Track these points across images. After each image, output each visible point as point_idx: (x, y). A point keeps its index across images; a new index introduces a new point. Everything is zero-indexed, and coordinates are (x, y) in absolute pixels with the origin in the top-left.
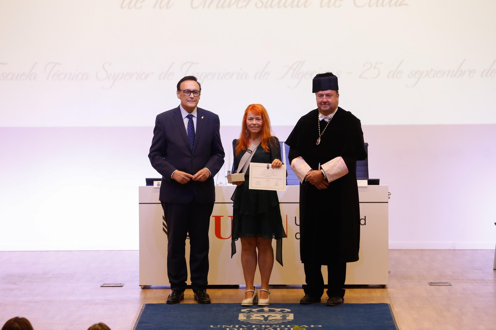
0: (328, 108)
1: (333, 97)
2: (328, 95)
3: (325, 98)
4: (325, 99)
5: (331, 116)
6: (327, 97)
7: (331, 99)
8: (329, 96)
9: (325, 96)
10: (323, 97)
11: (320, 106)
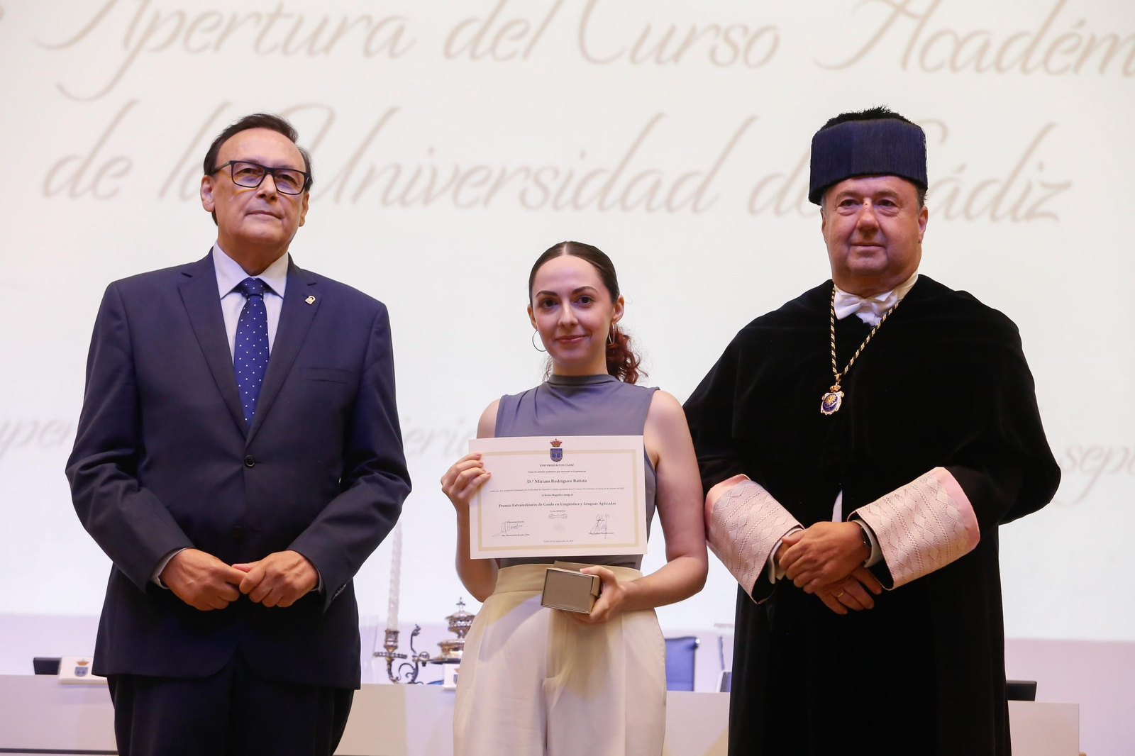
0: (878, 261)
1: (902, 214)
2: (882, 200)
3: (872, 212)
4: (867, 213)
5: (888, 300)
6: (878, 209)
7: (896, 218)
8: (886, 203)
9: (868, 202)
10: (858, 208)
11: (844, 249)
